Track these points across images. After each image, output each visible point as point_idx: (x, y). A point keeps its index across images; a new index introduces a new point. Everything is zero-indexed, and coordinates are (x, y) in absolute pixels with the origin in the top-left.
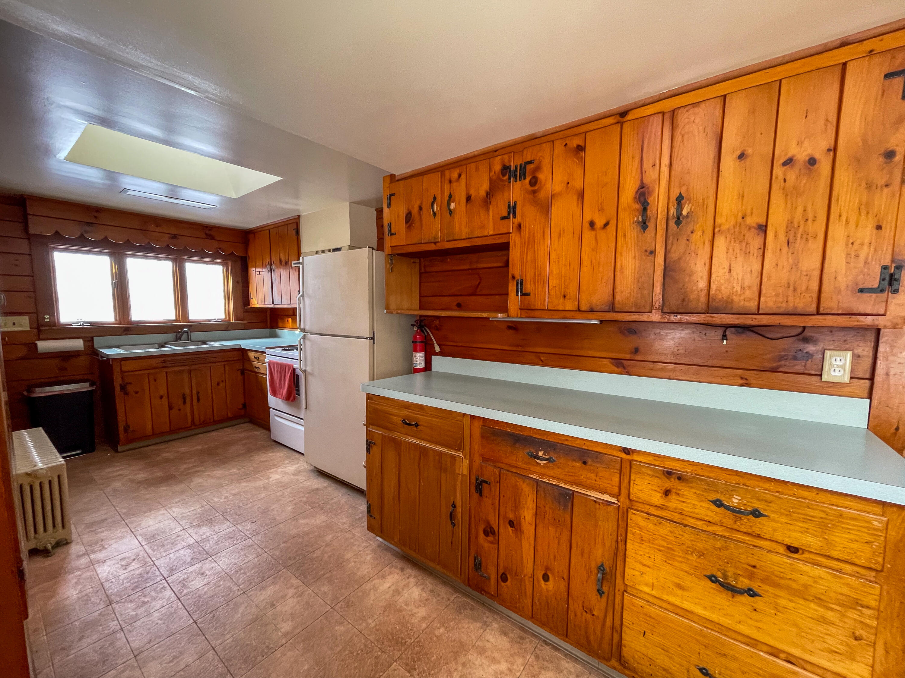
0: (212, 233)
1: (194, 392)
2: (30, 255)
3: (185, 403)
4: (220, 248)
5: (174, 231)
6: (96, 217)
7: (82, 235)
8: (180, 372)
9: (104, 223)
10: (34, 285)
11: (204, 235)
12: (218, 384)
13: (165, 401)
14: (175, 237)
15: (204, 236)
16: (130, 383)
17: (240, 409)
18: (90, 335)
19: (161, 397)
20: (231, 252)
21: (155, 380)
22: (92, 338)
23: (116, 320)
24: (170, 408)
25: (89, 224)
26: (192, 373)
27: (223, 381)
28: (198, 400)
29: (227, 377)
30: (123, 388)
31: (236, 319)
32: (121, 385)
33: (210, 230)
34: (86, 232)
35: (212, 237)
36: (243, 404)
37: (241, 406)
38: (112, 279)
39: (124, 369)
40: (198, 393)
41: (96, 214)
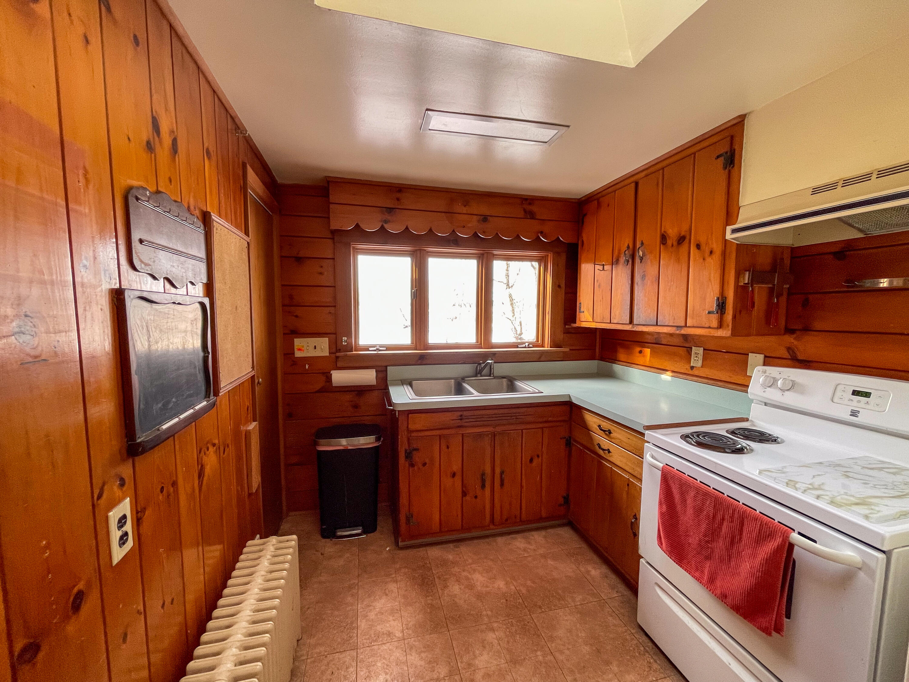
0: (534, 208)
1: (498, 471)
2: (334, 259)
3: (483, 486)
4: (542, 233)
5: (484, 210)
6: (398, 199)
7: (382, 227)
8: (480, 436)
9: (407, 208)
10: (335, 298)
11: (523, 213)
12: (531, 461)
13: (458, 479)
14: (485, 219)
15: (521, 214)
16: (417, 450)
17: (560, 505)
18: (385, 364)
19: (454, 475)
20: (556, 237)
21: (448, 447)
22: (386, 367)
23: (412, 343)
24: (464, 494)
25: (390, 210)
26: (497, 438)
27: (538, 456)
28: (502, 484)
29: (544, 449)
30: (409, 455)
31: (554, 344)
32: (406, 450)
33: (530, 204)
34: (386, 222)
35: (531, 215)
36: (564, 498)
37: (561, 501)
38: (412, 288)
39: (412, 427)
40: (502, 473)
41: (398, 195)
